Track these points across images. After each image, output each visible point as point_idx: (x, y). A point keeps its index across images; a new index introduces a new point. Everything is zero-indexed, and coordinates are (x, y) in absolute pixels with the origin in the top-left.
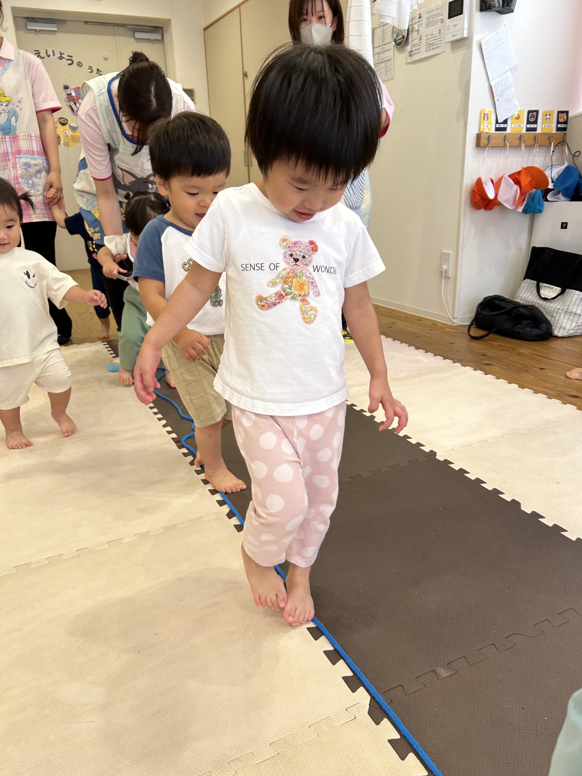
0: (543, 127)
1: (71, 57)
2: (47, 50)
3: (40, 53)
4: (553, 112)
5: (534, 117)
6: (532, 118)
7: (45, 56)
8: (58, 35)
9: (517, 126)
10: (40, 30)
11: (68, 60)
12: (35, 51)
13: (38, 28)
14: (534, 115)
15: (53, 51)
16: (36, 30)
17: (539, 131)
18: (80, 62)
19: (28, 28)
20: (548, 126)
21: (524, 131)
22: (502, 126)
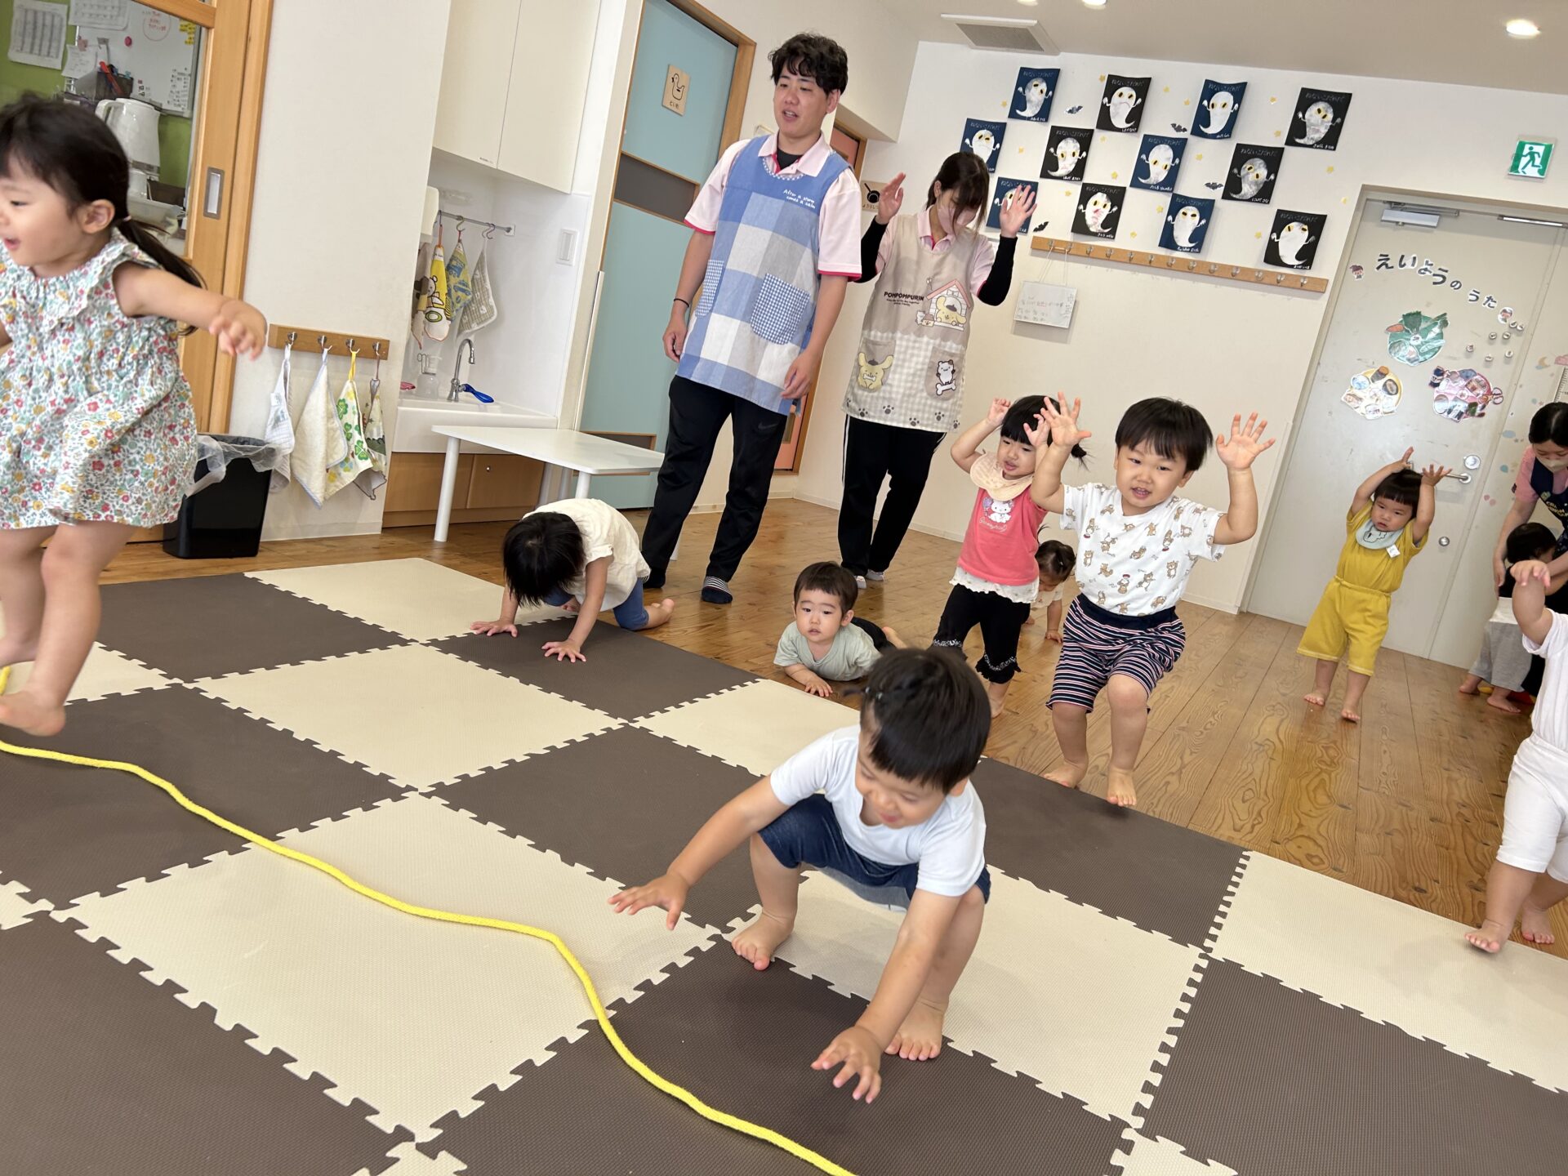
1: (1446, 271)
2: (1403, 257)
3: (1388, 259)
7: (1397, 265)
8: (1435, 231)
10: (1404, 223)
11: (1434, 275)
12: (1381, 255)
13: (1401, 220)
15: (1415, 258)
16: (1397, 223)
18: (1458, 282)
19: (1386, 218)
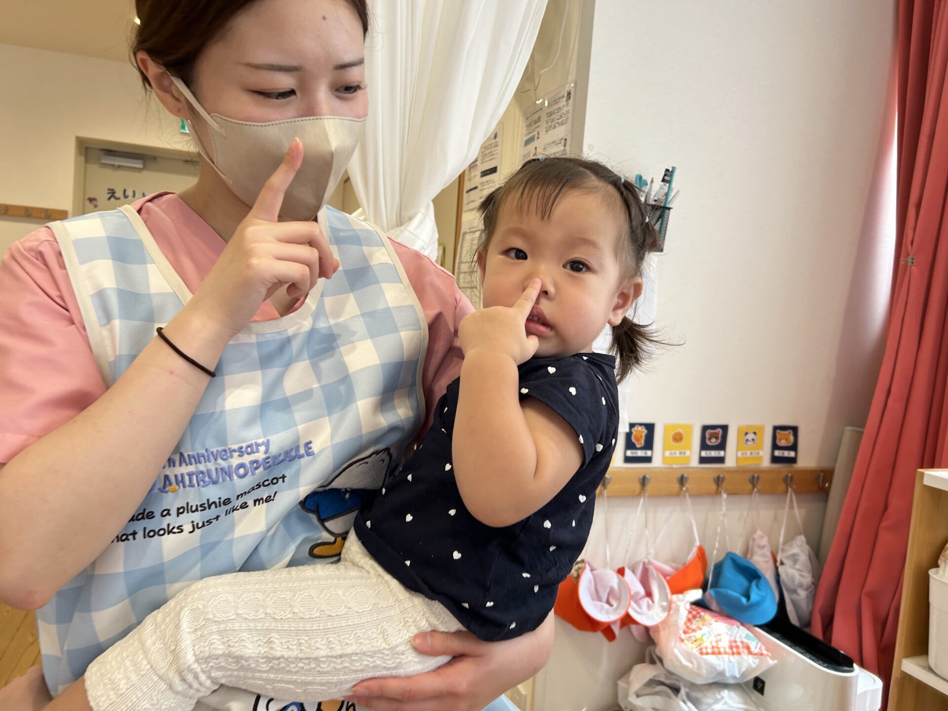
0: (739, 454)
2: (125, 190)
3: (115, 193)
4: (762, 428)
5: (717, 438)
6: (713, 440)
7: (122, 197)
8: (143, 173)
9: (678, 455)
10: (119, 166)
13: (117, 163)
14: (717, 434)
15: (134, 192)
16: (113, 166)
17: (730, 462)
19: (103, 161)
20: (751, 453)
21: (694, 462)
22: (640, 453)
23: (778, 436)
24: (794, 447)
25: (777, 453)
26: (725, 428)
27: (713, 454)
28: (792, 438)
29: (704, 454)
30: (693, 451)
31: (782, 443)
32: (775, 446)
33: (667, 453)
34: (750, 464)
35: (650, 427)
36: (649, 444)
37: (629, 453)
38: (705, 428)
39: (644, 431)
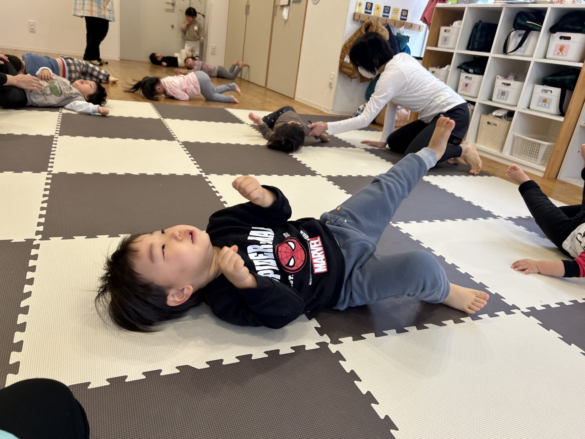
0: (393, 16)
6: (387, 10)
9: (378, 13)
17: (390, 18)
20: (395, 16)
21: (381, 16)
22: (369, 11)
23: (403, 12)
24: (406, 16)
25: (402, 17)
26: (390, 7)
27: (386, 14)
28: (406, 13)
29: (384, 14)
30: (381, 14)
31: (404, 14)
32: (402, 15)
33: (375, 12)
34: (394, 19)
35: (372, 4)
36: (371, 9)
37: (366, 11)
38: (385, 7)
39: (370, 5)
